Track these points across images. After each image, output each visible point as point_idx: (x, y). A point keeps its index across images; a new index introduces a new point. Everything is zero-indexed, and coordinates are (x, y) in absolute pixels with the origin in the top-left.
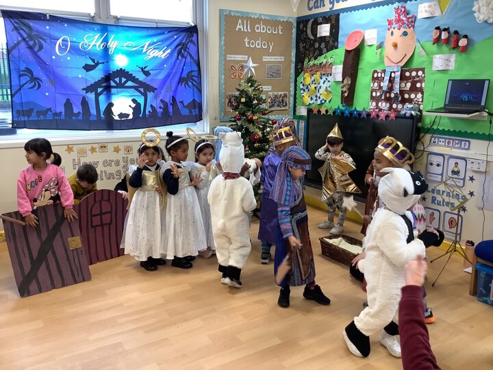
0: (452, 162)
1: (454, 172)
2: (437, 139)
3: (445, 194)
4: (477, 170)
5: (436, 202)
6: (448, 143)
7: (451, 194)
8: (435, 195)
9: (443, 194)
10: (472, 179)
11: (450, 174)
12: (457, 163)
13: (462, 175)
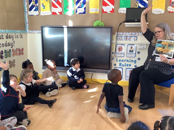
0: (130, 46)
1: (130, 51)
2: (120, 37)
3: (126, 61)
4: (143, 48)
5: (122, 65)
6: (126, 38)
7: (129, 61)
8: (121, 62)
9: (125, 61)
10: (139, 53)
11: (128, 52)
12: (132, 47)
13: (134, 52)
